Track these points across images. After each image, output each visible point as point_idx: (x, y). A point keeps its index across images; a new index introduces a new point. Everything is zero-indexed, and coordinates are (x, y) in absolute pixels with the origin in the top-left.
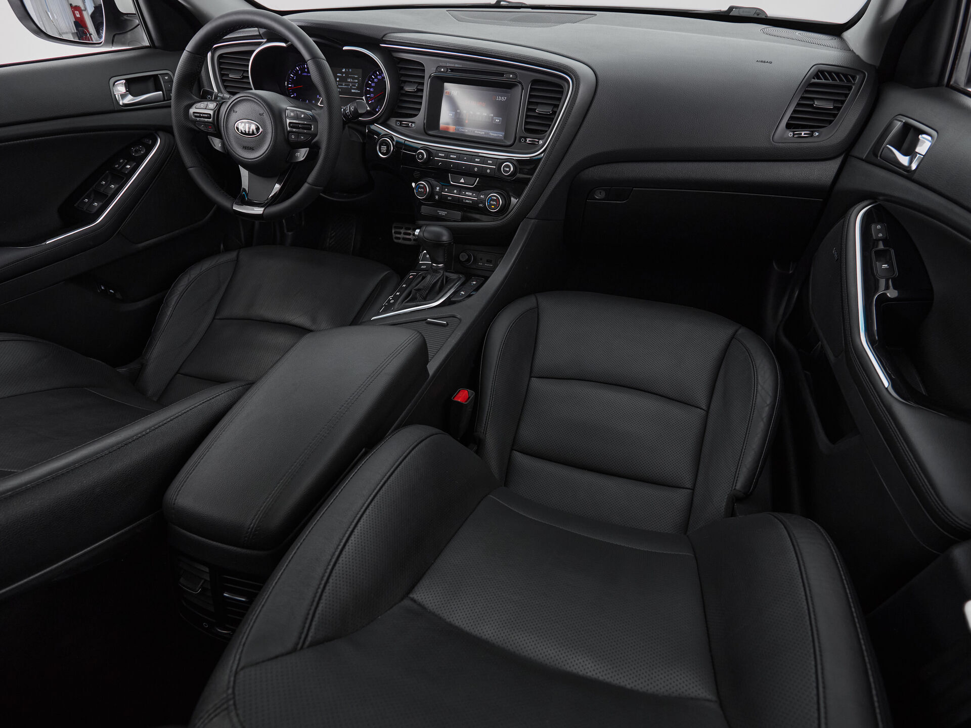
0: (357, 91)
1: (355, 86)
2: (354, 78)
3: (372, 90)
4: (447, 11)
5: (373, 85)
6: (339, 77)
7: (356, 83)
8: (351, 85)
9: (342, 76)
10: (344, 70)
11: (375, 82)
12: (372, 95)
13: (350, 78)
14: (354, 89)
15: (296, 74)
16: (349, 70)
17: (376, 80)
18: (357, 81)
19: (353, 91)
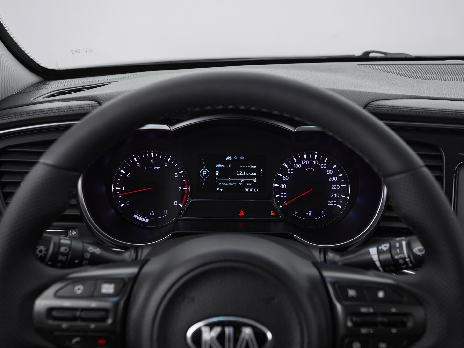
0: (255, 190)
1: (251, 182)
2: (249, 170)
3: (282, 186)
4: (358, 65)
5: (285, 178)
6: (219, 169)
7: (253, 177)
8: (243, 181)
9: (226, 168)
10: (229, 158)
11: (290, 175)
12: (284, 195)
13: (242, 169)
14: (249, 187)
15: (132, 168)
16: (239, 158)
17: (290, 171)
18: (254, 174)
19: (247, 190)
